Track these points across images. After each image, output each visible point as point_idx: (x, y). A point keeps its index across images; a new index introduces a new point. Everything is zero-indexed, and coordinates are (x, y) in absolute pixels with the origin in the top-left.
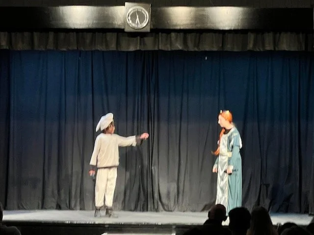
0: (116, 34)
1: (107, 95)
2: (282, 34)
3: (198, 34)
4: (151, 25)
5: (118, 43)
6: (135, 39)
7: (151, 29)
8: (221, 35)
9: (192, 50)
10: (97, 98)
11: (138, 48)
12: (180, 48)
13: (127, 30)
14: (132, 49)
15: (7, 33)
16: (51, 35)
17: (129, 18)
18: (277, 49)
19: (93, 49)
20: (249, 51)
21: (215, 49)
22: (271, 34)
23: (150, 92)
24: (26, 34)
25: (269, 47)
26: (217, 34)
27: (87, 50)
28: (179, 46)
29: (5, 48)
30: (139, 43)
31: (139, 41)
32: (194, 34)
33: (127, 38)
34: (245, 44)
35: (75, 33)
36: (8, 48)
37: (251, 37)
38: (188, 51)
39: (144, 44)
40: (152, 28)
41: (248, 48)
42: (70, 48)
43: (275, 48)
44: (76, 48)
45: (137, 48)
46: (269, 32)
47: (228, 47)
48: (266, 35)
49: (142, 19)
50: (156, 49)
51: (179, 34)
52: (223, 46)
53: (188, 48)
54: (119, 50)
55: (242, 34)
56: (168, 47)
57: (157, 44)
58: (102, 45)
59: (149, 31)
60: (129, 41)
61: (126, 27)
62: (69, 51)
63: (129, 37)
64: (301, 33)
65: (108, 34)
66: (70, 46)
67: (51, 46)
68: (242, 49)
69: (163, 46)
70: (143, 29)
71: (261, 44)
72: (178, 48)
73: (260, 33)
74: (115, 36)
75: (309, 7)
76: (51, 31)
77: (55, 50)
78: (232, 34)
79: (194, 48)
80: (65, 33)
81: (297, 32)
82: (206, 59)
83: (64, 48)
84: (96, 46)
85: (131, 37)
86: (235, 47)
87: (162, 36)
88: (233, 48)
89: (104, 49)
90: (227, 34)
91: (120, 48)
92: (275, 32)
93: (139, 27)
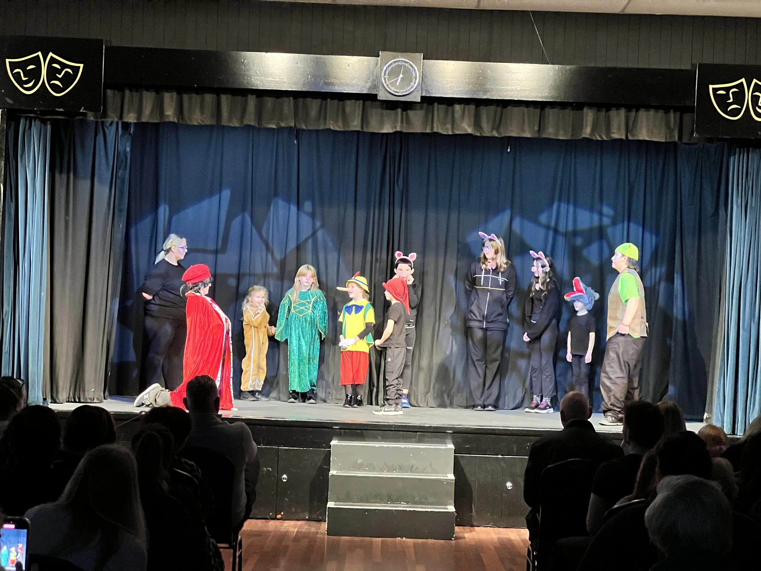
0: (361, 102)
2: (640, 112)
3: (499, 109)
4: (421, 90)
5: (364, 120)
6: (392, 112)
7: (422, 97)
8: (538, 111)
9: (489, 135)
11: (398, 129)
12: (470, 131)
13: (382, 96)
14: (387, 129)
15: (175, 94)
16: (252, 101)
17: (387, 76)
18: (630, 138)
19: (322, 127)
20: (585, 138)
21: (528, 135)
22: (623, 112)
24: (209, 98)
25: (618, 134)
27: (310, 128)
28: (466, 127)
29: (172, 120)
30: (399, 120)
31: (399, 116)
32: (492, 108)
33: (380, 110)
34: (578, 126)
35: (291, 99)
36: (176, 121)
37: (589, 115)
38: (482, 137)
39: (409, 122)
40: (424, 94)
41: (584, 136)
42: (283, 125)
44: (293, 125)
45: (396, 127)
46: (618, 107)
47: (550, 132)
48: (613, 113)
49: (408, 79)
50: (428, 131)
51: (467, 107)
52: (539, 130)
53: (481, 132)
54: (365, 130)
55: (573, 110)
56: (448, 128)
57: (430, 123)
58: (336, 121)
59: (419, 100)
60: (382, 116)
61: (380, 92)
62: (280, 130)
63: (383, 109)
64: (672, 111)
65: (348, 103)
66: (282, 121)
67: (250, 120)
68: (572, 135)
69: (440, 127)
70: (410, 96)
71: (604, 128)
72: (466, 130)
73: (604, 110)
74: (359, 106)
75: (688, 67)
76: (252, 94)
77: (257, 126)
78: (556, 110)
79: (492, 132)
80: (274, 98)
81: (667, 110)
82: (509, 150)
83: (272, 124)
84: (327, 122)
85: (387, 109)
86: (561, 132)
87: (438, 110)
88: (557, 133)
89: (340, 127)
90: (547, 109)
91: (367, 127)
92: (629, 108)
93: (403, 92)
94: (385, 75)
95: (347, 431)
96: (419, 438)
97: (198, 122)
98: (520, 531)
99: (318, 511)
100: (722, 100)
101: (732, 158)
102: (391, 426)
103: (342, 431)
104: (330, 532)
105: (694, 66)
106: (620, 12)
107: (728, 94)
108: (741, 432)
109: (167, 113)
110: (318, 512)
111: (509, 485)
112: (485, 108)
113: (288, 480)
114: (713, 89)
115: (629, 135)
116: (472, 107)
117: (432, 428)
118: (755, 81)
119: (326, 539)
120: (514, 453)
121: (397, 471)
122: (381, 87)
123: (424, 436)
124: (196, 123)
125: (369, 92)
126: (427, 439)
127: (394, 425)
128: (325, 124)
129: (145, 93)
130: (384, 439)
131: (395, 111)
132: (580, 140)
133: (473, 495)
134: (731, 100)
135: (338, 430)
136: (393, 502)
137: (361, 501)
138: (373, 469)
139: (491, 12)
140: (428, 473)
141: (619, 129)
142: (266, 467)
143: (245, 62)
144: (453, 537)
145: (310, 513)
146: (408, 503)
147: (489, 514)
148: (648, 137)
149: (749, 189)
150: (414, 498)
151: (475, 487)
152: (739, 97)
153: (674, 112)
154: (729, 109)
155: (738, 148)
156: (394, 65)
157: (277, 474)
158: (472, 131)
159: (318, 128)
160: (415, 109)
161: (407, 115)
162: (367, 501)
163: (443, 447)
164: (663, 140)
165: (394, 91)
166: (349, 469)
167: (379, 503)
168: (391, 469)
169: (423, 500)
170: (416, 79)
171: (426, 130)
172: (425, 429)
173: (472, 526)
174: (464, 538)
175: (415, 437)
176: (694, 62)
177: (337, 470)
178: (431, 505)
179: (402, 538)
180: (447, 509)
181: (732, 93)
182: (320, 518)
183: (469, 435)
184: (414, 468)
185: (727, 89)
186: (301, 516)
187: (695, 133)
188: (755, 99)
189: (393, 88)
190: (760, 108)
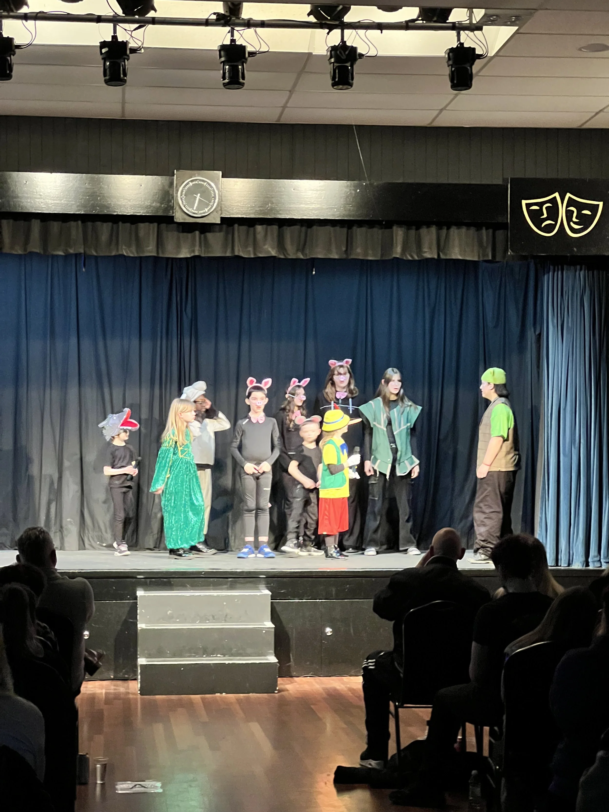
0: (156, 224)
1: (105, 339)
2: (452, 230)
3: (304, 229)
4: (221, 210)
5: (160, 243)
6: (190, 235)
7: (222, 219)
8: (345, 230)
9: (293, 257)
10: (86, 344)
11: (197, 254)
12: (273, 253)
13: (179, 217)
14: (184, 254)
16: (36, 225)
17: (184, 197)
18: (442, 256)
19: (113, 254)
20: (396, 258)
21: (335, 256)
22: (433, 229)
23: (181, 334)
25: (429, 253)
26: (338, 228)
27: (101, 254)
28: (270, 249)
30: (197, 243)
31: (197, 239)
32: (297, 228)
33: (176, 233)
35: (80, 222)
37: (399, 234)
38: (286, 259)
39: (208, 246)
40: (224, 215)
41: (394, 256)
42: (71, 251)
44: (82, 251)
45: (193, 251)
46: (429, 225)
47: (359, 253)
48: (424, 231)
50: (228, 254)
51: (269, 228)
52: (347, 251)
53: (285, 253)
54: (161, 255)
55: (382, 228)
56: (249, 251)
57: (230, 246)
58: (129, 246)
59: (219, 222)
60: (178, 239)
61: (176, 213)
62: (67, 256)
63: (179, 231)
64: (484, 228)
65: (141, 225)
66: (71, 248)
67: (35, 247)
68: (382, 255)
69: (241, 249)
70: (209, 217)
71: (414, 247)
72: (269, 252)
73: (414, 227)
74: (154, 228)
75: (500, 182)
76: (36, 218)
77: (42, 253)
78: (364, 229)
79: (296, 254)
80: (60, 222)
81: (478, 226)
82: (314, 273)
83: (59, 250)
84: (120, 247)
85: (183, 232)
86: (370, 252)
87: (238, 231)
88: (366, 254)
89: (133, 253)
90: (354, 228)
91: (163, 253)
92: (440, 226)
93: (201, 214)
94: (181, 195)
95: (153, 580)
96: (231, 584)
98: (343, 679)
99: (124, 669)
100: (536, 216)
101: (546, 277)
102: (200, 573)
103: (148, 580)
104: (143, 691)
105: (506, 180)
106: (428, 125)
107: (541, 209)
108: (565, 563)
110: (124, 671)
111: (329, 631)
112: (289, 228)
113: (90, 636)
114: (526, 204)
115: (441, 253)
116: (275, 227)
117: (245, 574)
118: (568, 195)
119: (139, 700)
120: (332, 597)
121: (211, 621)
122: (177, 208)
123: (236, 582)
125: (165, 215)
126: (238, 585)
127: (203, 572)
128: (118, 250)
130: (194, 587)
131: (193, 233)
132: (390, 260)
133: (291, 643)
134: (545, 216)
135: (143, 580)
136: (208, 655)
137: (174, 656)
138: (184, 621)
139: (293, 126)
140: (244, 622)
141: (430, 248)
143: (27, 183)
144: (276, 690)
145: (115, 672)
146: (224, 655)
147: (308, 663)
148: (461, 255)
149: (564, 308)
150: (231, 649)
151: (293, 635)
152: (553, 213)
153: (487, 229)
154: (543, 225)
155: (552, 265)
156: (191, 184)
158: (276, 253)
159: (109, 254)
160: (214, 232)
161: (205, 238)
162: (180, 655)
163: (258, 594)
164: (476, 259)
165: (191, 212)
166: (158, 621)
167: (194, 657)
168: (204, 619)
169: (241, 651)
170: (215, 200)
171: (226, 252)
172: (237, 575)
173: (292, 677)
174: (287, 690)
175: (226, 584)
176: (505, 177)
177: (146, 624)
178: (250, 656)
179: (221, 693)
180: (267, 660)
181: (546, 208)
182: (126, 676)
183: (285, 579)
184: (228, 617)
185: (541, 205)
186: (106, 675)
187: (510, 250)
188: (569, 214)
189: (190, 209)
190: (575, 223)
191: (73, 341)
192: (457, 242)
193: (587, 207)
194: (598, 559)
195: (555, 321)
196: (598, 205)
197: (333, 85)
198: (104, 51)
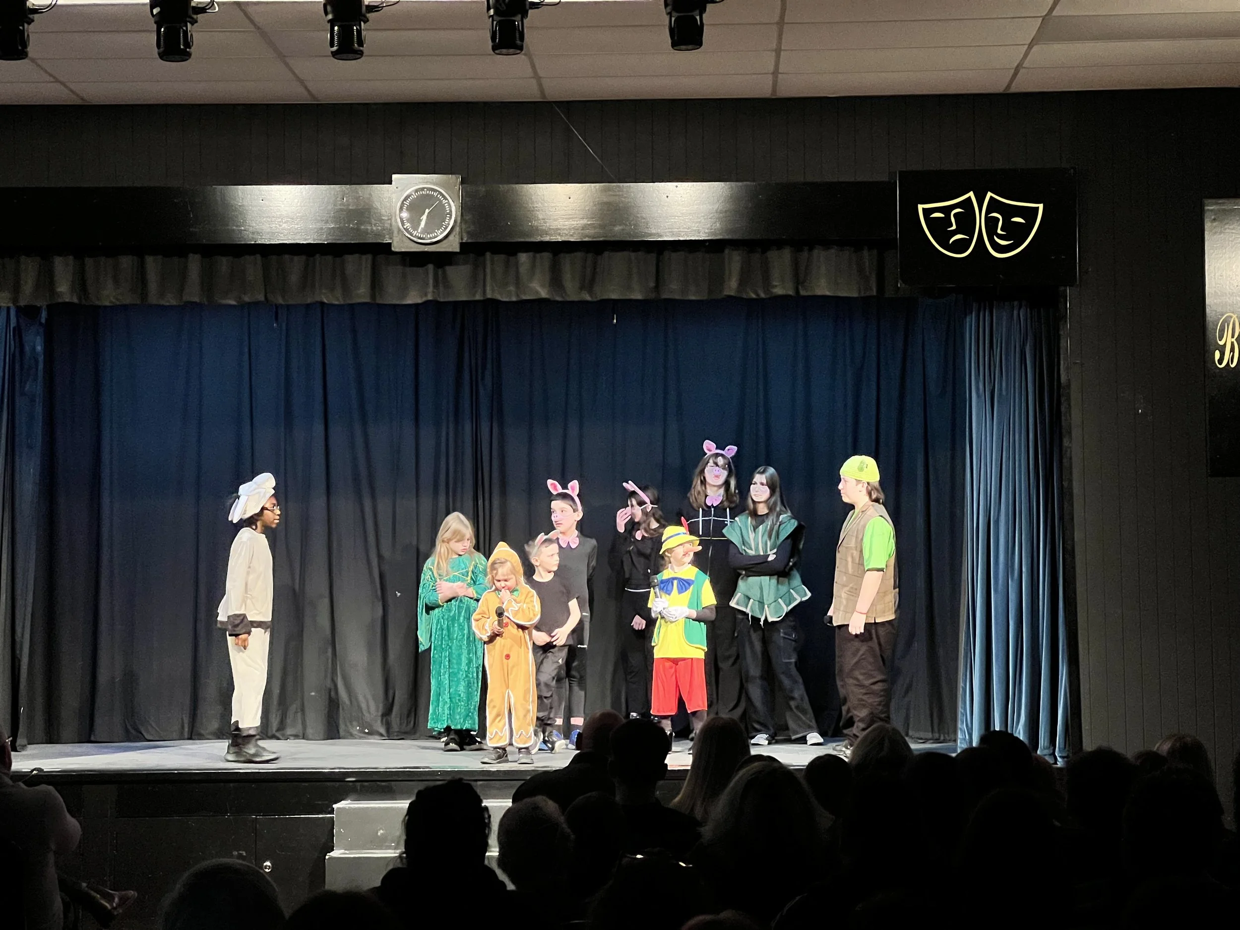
0: (369, 257)
2: (816, 252)
3: (590, 255)
4: (461, 233)
5: (376, 284)
6: (420, 270)
7: (462, 245)
8: (652, 257)
9: (576, 298)
11: (430, 297)
12: (544, 294)
13: (398, 246)
14: (413, 298)
15: (72, 259)
16: (194, 263)
17: (404, 214)
18: (803, 293)
19: (309, 301)
20: (730, 297)
21: (637, 296)
22: (787, 253)
23: (478, 416)
24: (126, 262)
25: (782, 288)
27: (291, 302)
28: (539, 289)
29: (67, 300)
30: (431, 281)
31: (431, 276)
32: (579, 255)
33: (400, 268)
34: (717, 278)
35: (258, 257)
36: (75, 300)
37: (734, 261)
38: (565, 302)
39: (447, 285)
40: (465, 239)
41: (727, 293)
42: (247, 299)
43: (797, 291)
44: (261, 298)
45: (426, 295)
46: (779, 245)
47: (673, 290)
48: (773, 255)
49: (437, 216)
50: (478, 297)
51: (538, 255)
52: (657, 287)
53: (563, 294)
54: (379, 301)
55: (708, 253)
56: (510, 291)
57: (480, 284)
58: (332, 290)
59: (458, 250)
60: (404, 276)
61: (394, 239)
62: (242, 306)
63: (404, 264)
64: (866, 248)
65: (349, 258)
66: (245, 293)
67: (193, 294)
68: (710, 293)
69: (496, 290)
70: (444, 243)
71: (759, 279)
72: (537, 292)
73: (758, 250)
74: (367, 262)
75: (885, 178)
76: (194, 252)
77: (206, 302)
78: (679, 255)
79: (580, 293)
80: (231, 258)
81: (857, 246)
82: (615, 321)
83: (230, 299)
84: (317, 291)
85: (411, 265)
86: (692, 289)
87: (492, 264)
88: (685, 291)
89: (338, 300)
90: (666, 254)
91: (381, 296)
92: (797, 247)
93: (430, 238)
95: (366, 784)
97: (111, 302)
100: (940, 228)
101: (968, 319)
103: (359, 784)
105: (892, 175)
107: (948, 217)
109: (59, 290)
112: (567, 255)
113: (274, 867)
114: (923, 209)
115: (800, 287)
117: (502, 774)
118: (989, 194)
122: (395, 232)
124: (107, 304)
125: (379, 241)
127: (440, 771)
128: (314, 294)
129: (23, 258)
131: (424, 269)
132: (721, 299)
134: (954, 227)
135: (351, 784)
141: (783, 280)
142: (237, 851)
148: (829, 291)
149: (997, 366)
152: (966, 222)
153: (869, 249)
154: (951, 241)
155: (976, 301)
157: (255, 861)
158: (548, 294)
159: (303, 302)
160: (457, 264)
161: (444, 272)
164: (855, 295)
166: (363, 846)
171: (475, 295)
172: (489, 776)
176: (892, 169)
177: (344, 849)
181: (956, 215)
185: (947, 210)
187: (900, 281)
188: (991, 224)
189: (415, 233)
190: (1001, 237)
191: (319, 428)
192: (823, 269)
193: (1019, 211)
194: (1051, 751)
195: (981, 387)
196: (1038, 208)
197: (494, 48)
198: (155, 11)
